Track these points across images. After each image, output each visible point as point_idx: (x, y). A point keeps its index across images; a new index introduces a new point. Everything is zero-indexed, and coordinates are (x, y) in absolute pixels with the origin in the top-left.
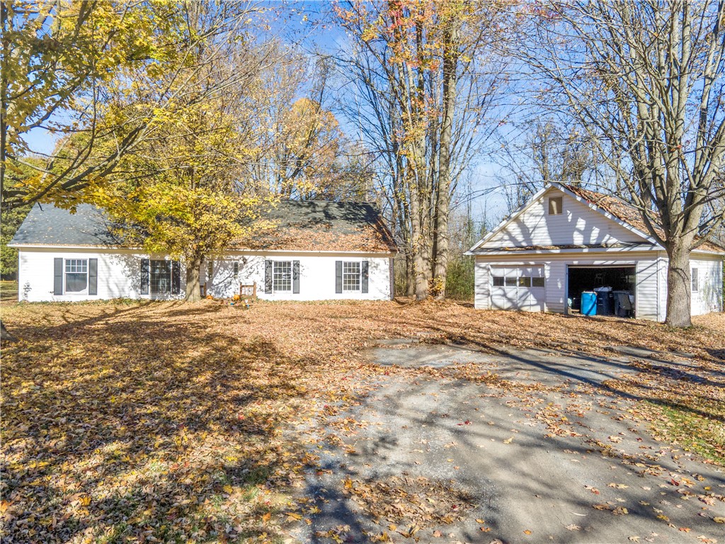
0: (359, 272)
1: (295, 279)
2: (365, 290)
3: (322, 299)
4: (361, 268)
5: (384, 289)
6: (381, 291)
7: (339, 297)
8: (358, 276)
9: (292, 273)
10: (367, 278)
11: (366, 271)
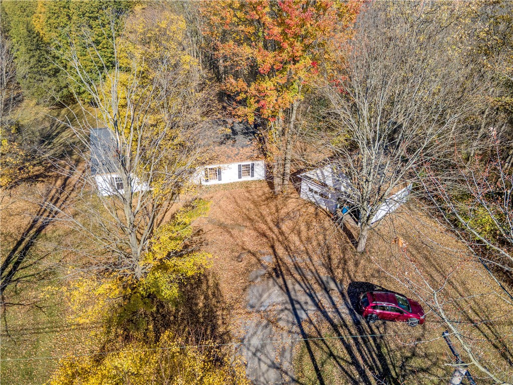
0: (249, 168)
1: (219, 174)
2: (253, 176)
3: (232, 181)
4: (250, 166)
5: (262, 174)
6: (260, 175)
7: (241, 180)
8: (249, 170)
9: (217, 172)
10: (253, 170)
11: (253, 167)
